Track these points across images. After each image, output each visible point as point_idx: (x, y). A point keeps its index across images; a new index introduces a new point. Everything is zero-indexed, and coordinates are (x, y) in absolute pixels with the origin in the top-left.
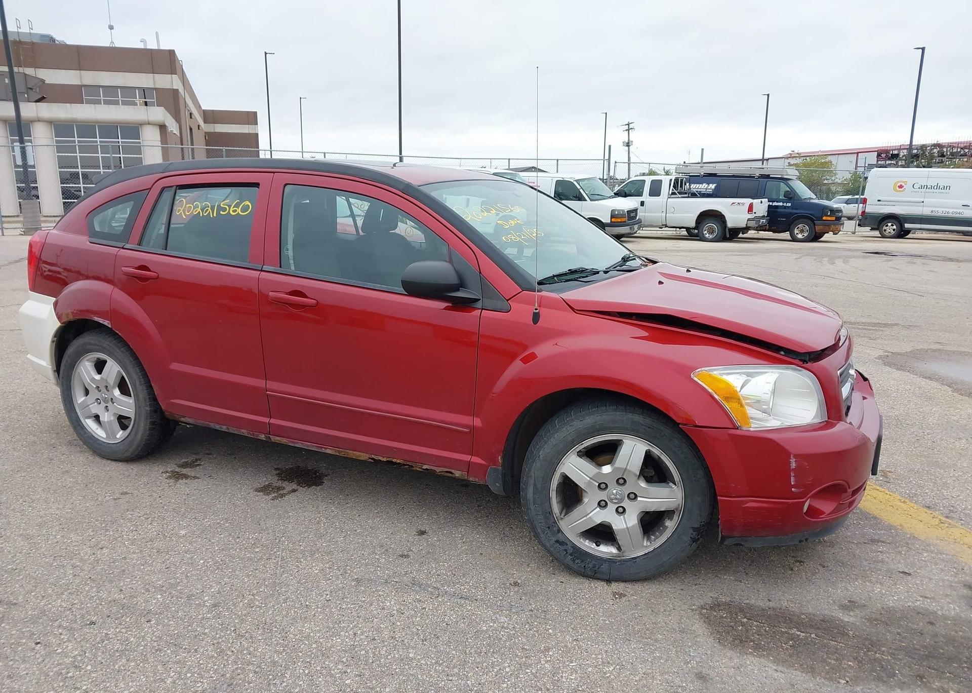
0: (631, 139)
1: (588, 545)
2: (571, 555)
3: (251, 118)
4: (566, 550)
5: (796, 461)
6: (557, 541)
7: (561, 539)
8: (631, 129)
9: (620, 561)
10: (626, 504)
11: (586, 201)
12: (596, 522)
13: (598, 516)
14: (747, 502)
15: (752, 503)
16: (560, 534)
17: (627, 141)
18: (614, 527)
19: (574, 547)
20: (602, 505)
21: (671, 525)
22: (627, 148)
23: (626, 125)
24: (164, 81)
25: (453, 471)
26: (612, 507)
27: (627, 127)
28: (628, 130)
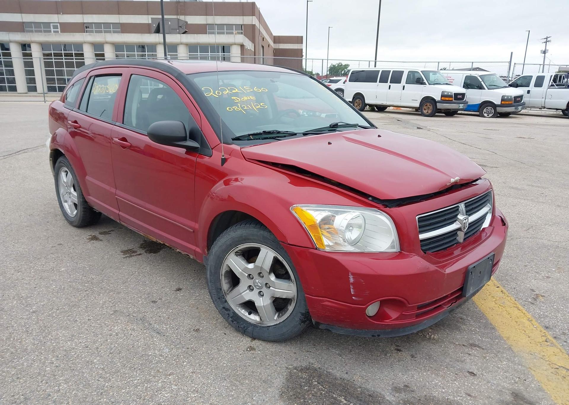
0: (547, 48)
1: (243, 313)
2: (232, 318)
3: (299, 40)
4: (229, 314)
5: (353, 278)
6: (224, 308)
7: (227, 307)
8: (548, 41)
9: (260, 327)
10: (264, 290)
11: (485, 89)
12: (245, 299)
13: (248, 296)
14: (324, 301)
15: (328, 303)
16: (226, 304)
17: (544, 50)
18: (256, 304)
19: (234, 313)
20: (250, 288)
21: (291, 308)
22: (544, 54)
23: (545, 39)
24: (248, 20)
25: (190, 255)
26: (256, 291)
27: (545, 40)
28: (546, 42)
